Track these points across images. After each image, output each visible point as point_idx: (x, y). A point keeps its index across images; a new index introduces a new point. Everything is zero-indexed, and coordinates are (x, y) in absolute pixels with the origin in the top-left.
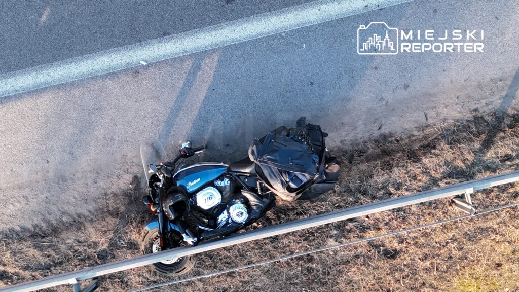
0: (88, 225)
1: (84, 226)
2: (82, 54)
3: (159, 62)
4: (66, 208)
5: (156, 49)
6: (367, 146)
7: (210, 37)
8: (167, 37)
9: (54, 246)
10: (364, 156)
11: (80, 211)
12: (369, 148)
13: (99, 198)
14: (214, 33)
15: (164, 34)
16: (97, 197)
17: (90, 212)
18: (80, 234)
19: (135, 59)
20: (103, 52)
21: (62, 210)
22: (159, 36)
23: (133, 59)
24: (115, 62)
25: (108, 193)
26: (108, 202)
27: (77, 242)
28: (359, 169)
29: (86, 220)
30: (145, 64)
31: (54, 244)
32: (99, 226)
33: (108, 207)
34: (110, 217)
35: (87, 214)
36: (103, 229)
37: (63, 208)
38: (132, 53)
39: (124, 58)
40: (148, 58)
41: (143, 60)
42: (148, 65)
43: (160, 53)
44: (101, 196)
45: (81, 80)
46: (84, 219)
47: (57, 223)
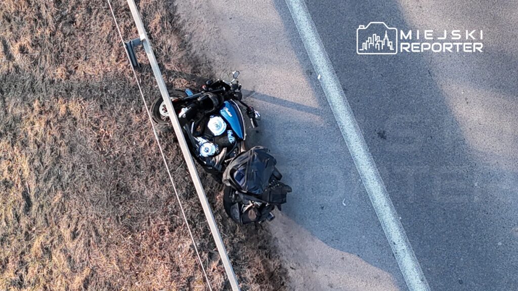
0: (184, 52)
1: (182, 50)
2: (319, 32)
3: (322, 89)
4: (195, 36)
5: (331, 85)
6: (275, 259)
7: (348, 124)
8: (343, 92)
9: (164, 31)
10: (266, 258)
11: (194, 45)
12: (274, 261)
13: (206, 58)
14: (352, 126)
15: (345, 90)
16: (207, 57)
17: (194, 53)
18: (176, 48)
19: (321, 70)
20: (323, 47)
21: (193, 34)
22: (343, 86)
23: (321, 69)
24: (316, 56)
25: (211, 64)
26: (204, 65)
27: (169, 47)
28: (255, 256)
29: (187, 51)
30: (319, 78)
31: (166, 30)
32: (183, 61)
33: (200, 65)
34: (192, 68)
35: (192, 51)
36: (182, 65)
37: (195, 33)
38: (326, 68)
39: (321, 63)
40: (324, 80)
41: (321, 76)
42: (318, 81)
43: (329, 88)
44: (207, 59)
45: (299, 34)
46: (188, 49)
47: (182, 31)
